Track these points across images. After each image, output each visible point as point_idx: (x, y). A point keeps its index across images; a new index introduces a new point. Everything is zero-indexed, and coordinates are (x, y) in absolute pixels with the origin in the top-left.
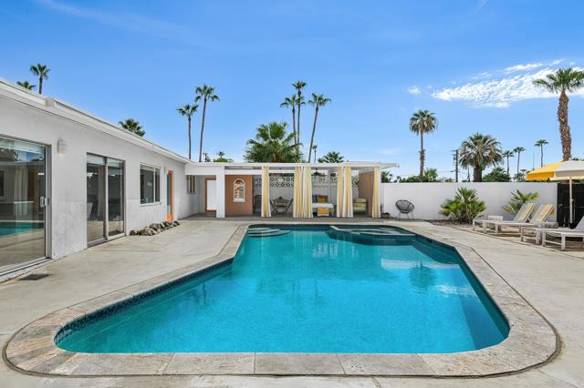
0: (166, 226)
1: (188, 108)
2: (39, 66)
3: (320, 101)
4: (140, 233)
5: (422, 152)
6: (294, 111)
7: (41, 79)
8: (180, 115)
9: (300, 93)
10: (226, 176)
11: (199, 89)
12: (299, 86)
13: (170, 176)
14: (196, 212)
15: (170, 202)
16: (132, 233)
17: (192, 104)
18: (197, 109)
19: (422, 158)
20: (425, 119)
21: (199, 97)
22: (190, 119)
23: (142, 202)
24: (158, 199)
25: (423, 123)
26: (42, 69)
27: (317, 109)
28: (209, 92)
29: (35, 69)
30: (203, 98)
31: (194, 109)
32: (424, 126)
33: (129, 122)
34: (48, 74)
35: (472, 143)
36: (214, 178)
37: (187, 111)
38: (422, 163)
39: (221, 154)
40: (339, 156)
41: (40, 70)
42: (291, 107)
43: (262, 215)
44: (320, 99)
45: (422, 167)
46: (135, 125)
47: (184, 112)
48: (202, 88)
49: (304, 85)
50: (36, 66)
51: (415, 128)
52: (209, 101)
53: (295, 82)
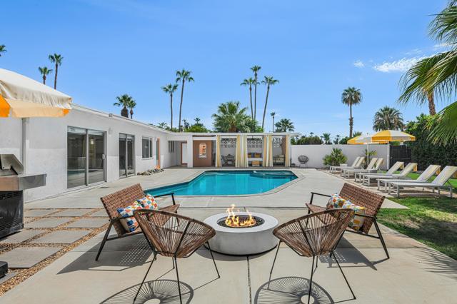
0: (156, 171)
1: (170, 87)
2: (55, 55)
3: (271, 81)
4: (142, 174)
5: (351, 119)
6: (251, 89)
7: (57, 66)
8: (164, 92)
9: (256, 75)
10: (194, 141)
11: (178, 72)
12: (256, 69)
13: (158, 142)
14: (175, 164)
15: (158, 158)
16: (138, 174)
17: (173, 84)
18: (178, 87)
19: (351, 124)
20: (353, 94)
21: (178, 79)
22: (171, 96)
23: (143, 157)
24: (151, 156)
25: (352, 97)
26: (58, 57)
27: (268, 88)
28: (186, 75)
29: (52, 57)
30: (182, 79)
31: (175, 87)
32: (352, 99)
33: (124, 97)
34: (62, 61)
35: (382, 113)
36: (186, 142)
37: (170, 89)
38: (351, 128)
39: (197, 120)
40: (290, 122)
41: (56, 58)
42: (248, 86)
43: (216, 166)
44: (270, 80)
45: (351, 131)
46: (129, 99)
47: (167, 90)
48: (181, 72)
49: (259, 68)
50: (53, 55)
51: (346, 101)
52: (186, 82)
53: (253, 66)
